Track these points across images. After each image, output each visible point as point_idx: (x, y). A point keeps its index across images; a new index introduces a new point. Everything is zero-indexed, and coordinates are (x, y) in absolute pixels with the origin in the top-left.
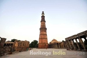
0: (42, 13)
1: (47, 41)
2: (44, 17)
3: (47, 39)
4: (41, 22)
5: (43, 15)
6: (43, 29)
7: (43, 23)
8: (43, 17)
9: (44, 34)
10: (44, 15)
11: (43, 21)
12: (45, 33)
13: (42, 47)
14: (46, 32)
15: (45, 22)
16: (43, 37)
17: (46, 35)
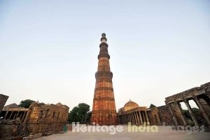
0: (101, 37)
1: (114, 106)
2: (107, 46)
3: (113, 100)
4: (99, 57)
5: (104, 41)
6: (104, 75)
7: (103, 60)
8: (104, 47)
9: (107, 89)
10: (107, 42)
11: (103, 56)
12: (108, 85)
13: (102, 121)
14: (111, 82)
15: (109, 57)
16: (103, 95)
17: (112, 90)
